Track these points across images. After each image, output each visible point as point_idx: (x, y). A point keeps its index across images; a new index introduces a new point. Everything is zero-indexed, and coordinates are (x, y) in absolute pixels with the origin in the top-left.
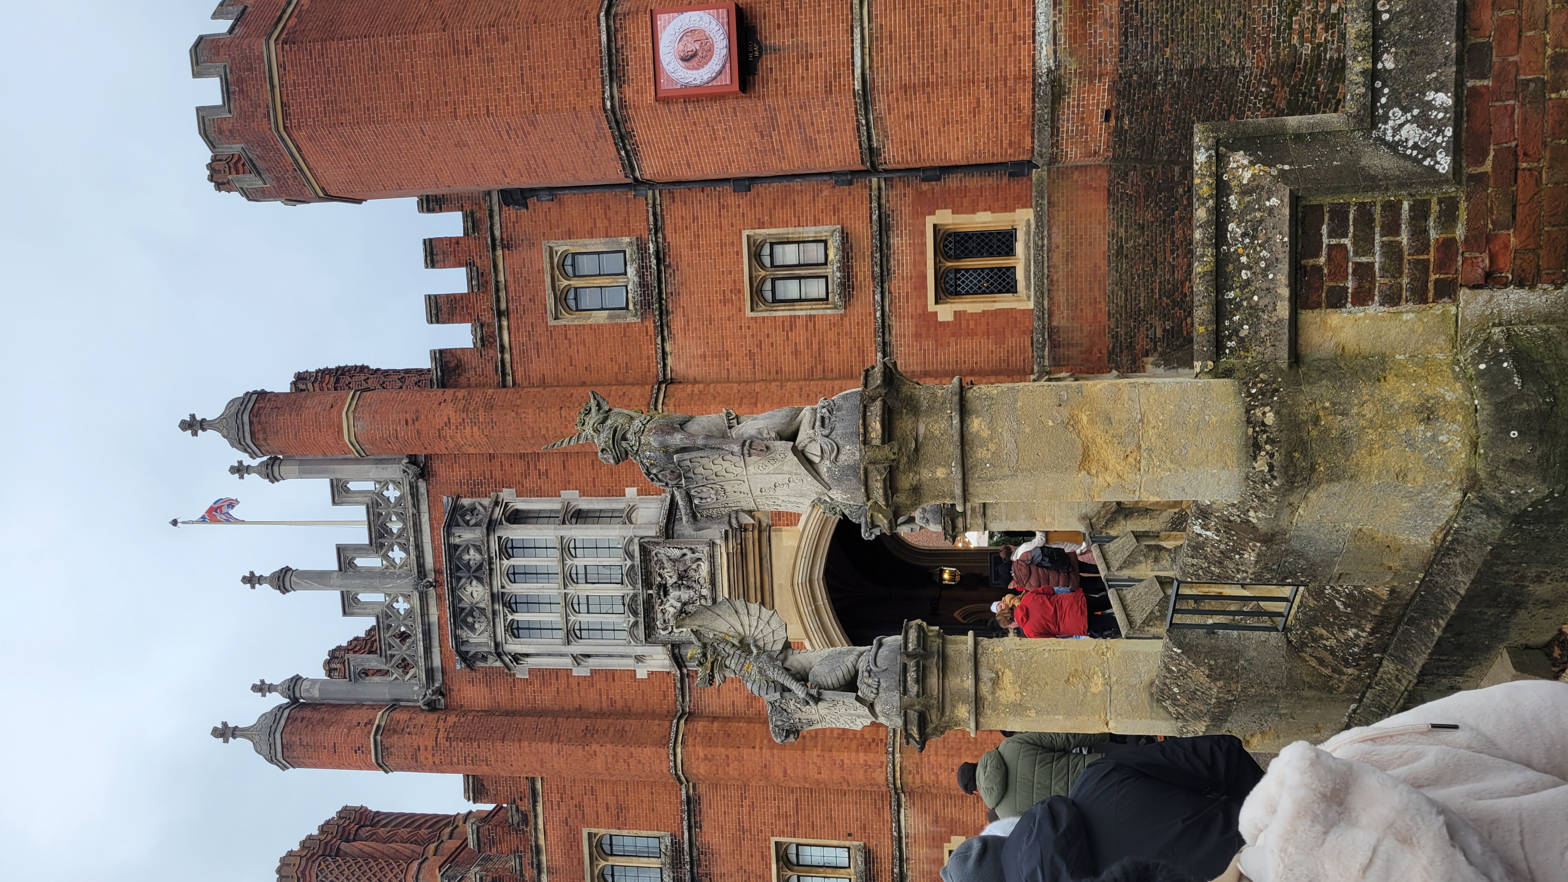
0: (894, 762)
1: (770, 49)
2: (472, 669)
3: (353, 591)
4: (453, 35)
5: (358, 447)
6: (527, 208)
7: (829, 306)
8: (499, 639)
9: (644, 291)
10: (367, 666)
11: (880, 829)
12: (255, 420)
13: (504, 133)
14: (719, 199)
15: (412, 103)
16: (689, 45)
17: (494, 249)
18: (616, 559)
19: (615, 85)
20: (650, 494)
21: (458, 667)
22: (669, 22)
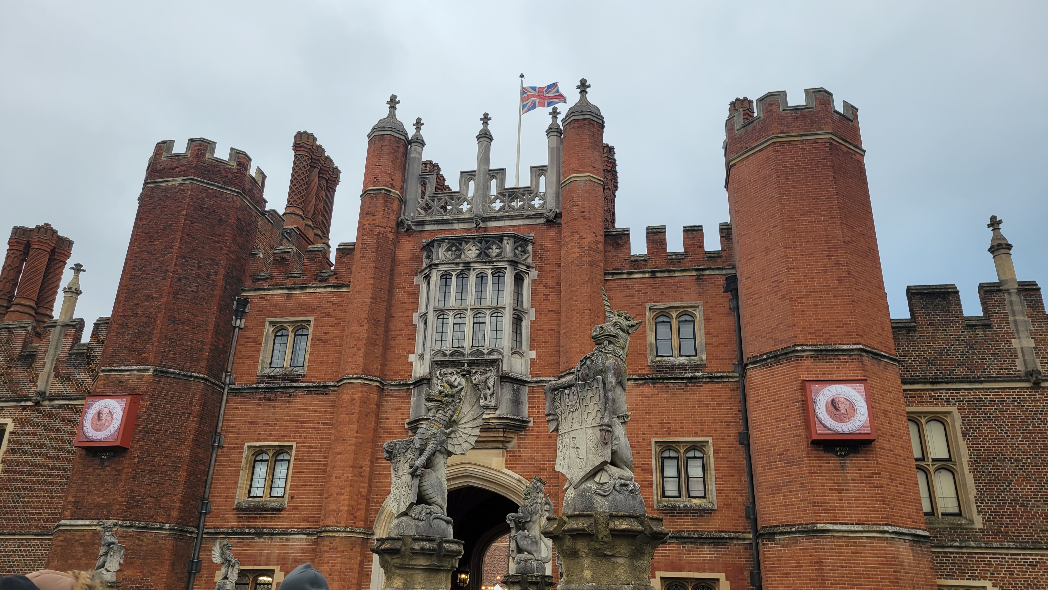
0: (339, 531)
1: (843, 463)
2: (422, 249)
3: (476, 178)
4: (841, 248)
5: (568, 182)
6: (724, 292)
7: (659, 497)
8: (440, 266)
9: (669, 368)
10: (428, 185)
11: (294, 520)
12: (586, 122)
13: (776, 278)
14: (734, 422)
15: (794, 220)
16: (844, 405)
17: (697, 270)
18: (488, 343)
19: (812, 353)
20: (531, 367)
21: (424, 241)
22: (858, 392)
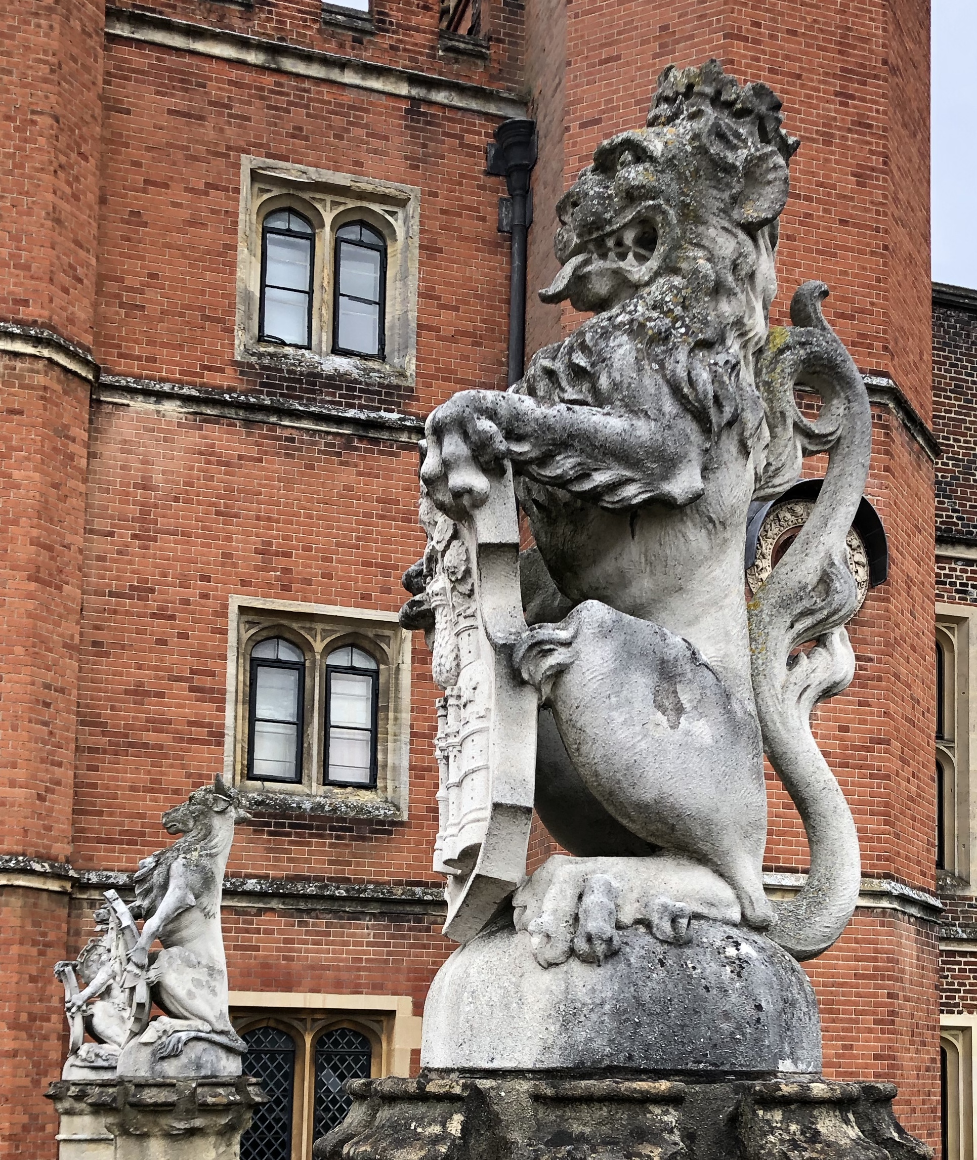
6: (488, 173)
7: (238, 778)
9: (300, 381)
17: (412, 80)
